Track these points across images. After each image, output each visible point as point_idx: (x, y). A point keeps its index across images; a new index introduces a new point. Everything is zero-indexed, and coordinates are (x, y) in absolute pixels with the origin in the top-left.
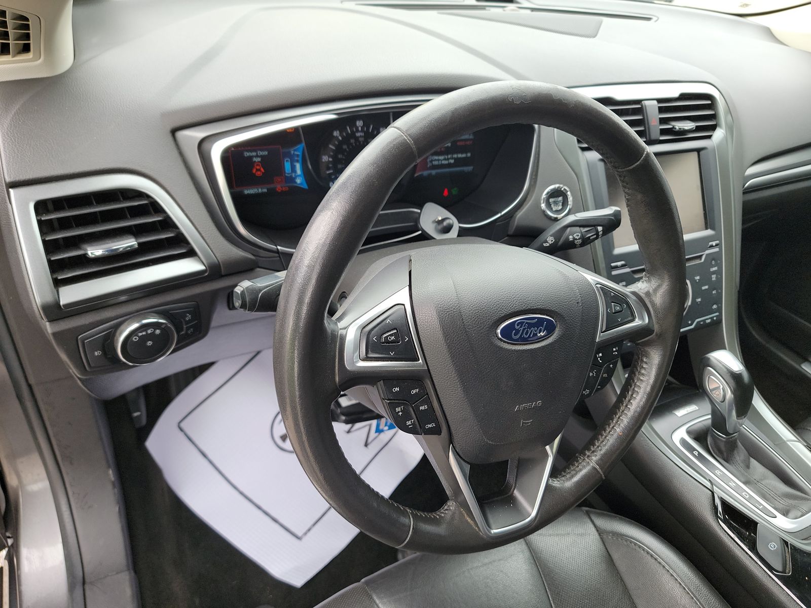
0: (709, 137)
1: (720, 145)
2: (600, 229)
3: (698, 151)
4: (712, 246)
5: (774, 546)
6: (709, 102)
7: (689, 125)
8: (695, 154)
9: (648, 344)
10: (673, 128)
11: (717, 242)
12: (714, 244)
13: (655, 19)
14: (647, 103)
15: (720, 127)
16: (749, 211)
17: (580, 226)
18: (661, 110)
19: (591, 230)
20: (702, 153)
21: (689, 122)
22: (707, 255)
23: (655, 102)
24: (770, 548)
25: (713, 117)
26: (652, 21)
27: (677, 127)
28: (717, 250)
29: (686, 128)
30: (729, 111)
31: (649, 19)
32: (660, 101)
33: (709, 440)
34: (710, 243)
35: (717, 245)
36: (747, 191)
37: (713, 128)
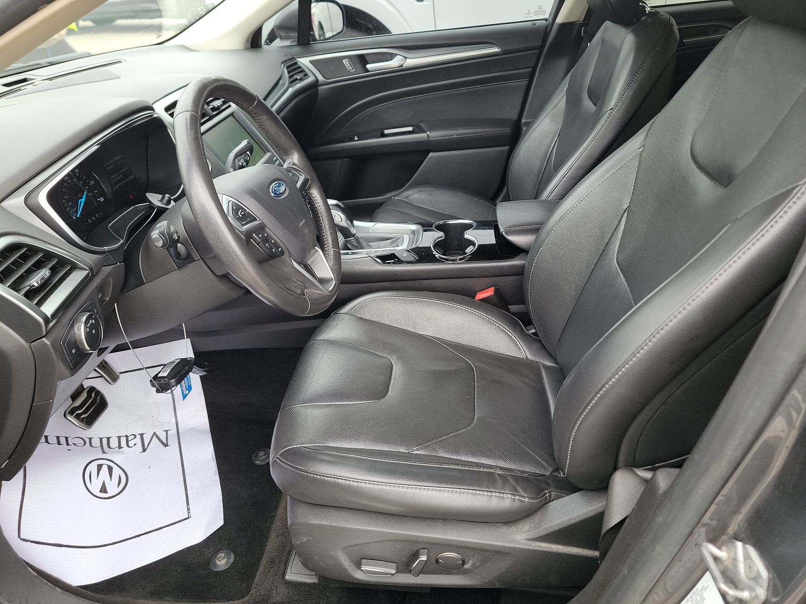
0: (230, 106)
2: (248, 153)
5: (405, 254)
8: (232, 117)
9: (309, 188)
17: (240, 156)
19: (245, 155)
20: (234, 115)
21: (217, 101)
24: (405, 256)
27: (216, 106)
29: (219, 104)
33: (349, 246)
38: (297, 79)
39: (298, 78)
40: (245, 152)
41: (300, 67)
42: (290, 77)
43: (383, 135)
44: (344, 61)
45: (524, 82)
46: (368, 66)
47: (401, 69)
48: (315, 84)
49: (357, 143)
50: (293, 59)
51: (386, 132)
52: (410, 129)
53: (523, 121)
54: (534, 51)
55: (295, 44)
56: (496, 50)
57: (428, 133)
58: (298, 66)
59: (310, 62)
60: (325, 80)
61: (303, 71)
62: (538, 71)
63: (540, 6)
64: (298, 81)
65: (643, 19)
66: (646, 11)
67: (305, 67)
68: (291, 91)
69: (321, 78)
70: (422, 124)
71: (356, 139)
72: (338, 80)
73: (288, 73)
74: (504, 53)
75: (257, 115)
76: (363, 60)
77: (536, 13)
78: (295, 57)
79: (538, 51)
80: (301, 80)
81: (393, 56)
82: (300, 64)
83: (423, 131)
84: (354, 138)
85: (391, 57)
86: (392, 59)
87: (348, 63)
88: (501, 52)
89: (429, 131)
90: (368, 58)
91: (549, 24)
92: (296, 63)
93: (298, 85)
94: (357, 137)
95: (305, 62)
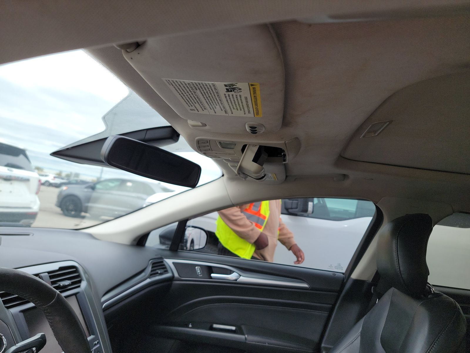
0: (79, 287)
1: (85, 289)
2: (34, 349)
3: (75, 294)
4: (95, 344)
6: (74, 269)
7: (67, 283)
8: (74, 296)
10: (60, 285)
11: (98, 341)
12: (96, 343)
13: (31, 234)
14: (42, 275)
15: (83, 280)
16: (109, 320)
18: (51, 277)
19: (28, 351)
20: (78, 295)
21: (66, 281)
22: (95, 350)
23: (47, 274)
25: (79, 276)
26: (30, 236)
27: (62, 285)
28: (98, 345)
29: (66, 284)
30: (85, 272)
31: (28, 235)
32: (49, 273)
34: (94, 343)
35: (98, 343)
36: (105, 310)
37: (80, 282)
38: (157, 273)
39: (159, 272)
40: (31, 348)
41: (164, 265)
42: (152, 271)
43: (212, 329)
44: (196, 267)
45: (326, 314)
46: (213, 275)
47: (235, 282)
48: (172, 279)
49: (191, 330)
50: (161, 258)
51: (215, 326)
52: (233, 328)
53: (323, 345)
54: (334, 293)
55: (168, 249)
56: (305, 285)
57: (246, 336)
58: (163, 264)
59: (173, 263)
60: (179, 277)
61: (165, 268)
62: (336, 307)
63: (339, 264)
64: (158, 275)
65: (429, 296)
66: (431, 291)
67: (168, 267)
68: (148, 281)
69: (176, 275)
70: (243, 327)
71: (190, 326)
72: (189, 280)
73: (152, 267)
74: (312, 289)
75: (50, 314)
76: (210, 270)
77: (336, 267)
78: (163, 257)
79: (337, 294)
80: (161, 274)
81: (232, 272)
82: (165, 263)
83: (243, 334)
84: (189, 325)
85: (230, 272)
86: (230, 274)
87: (199, 269)
88: (309, 288)
89: (248, 334)
90: (214, 270)
91: (345, 277)
92: (162, 262)
93: (157, 277)
94: (191, 325)
95: (169, 262)
